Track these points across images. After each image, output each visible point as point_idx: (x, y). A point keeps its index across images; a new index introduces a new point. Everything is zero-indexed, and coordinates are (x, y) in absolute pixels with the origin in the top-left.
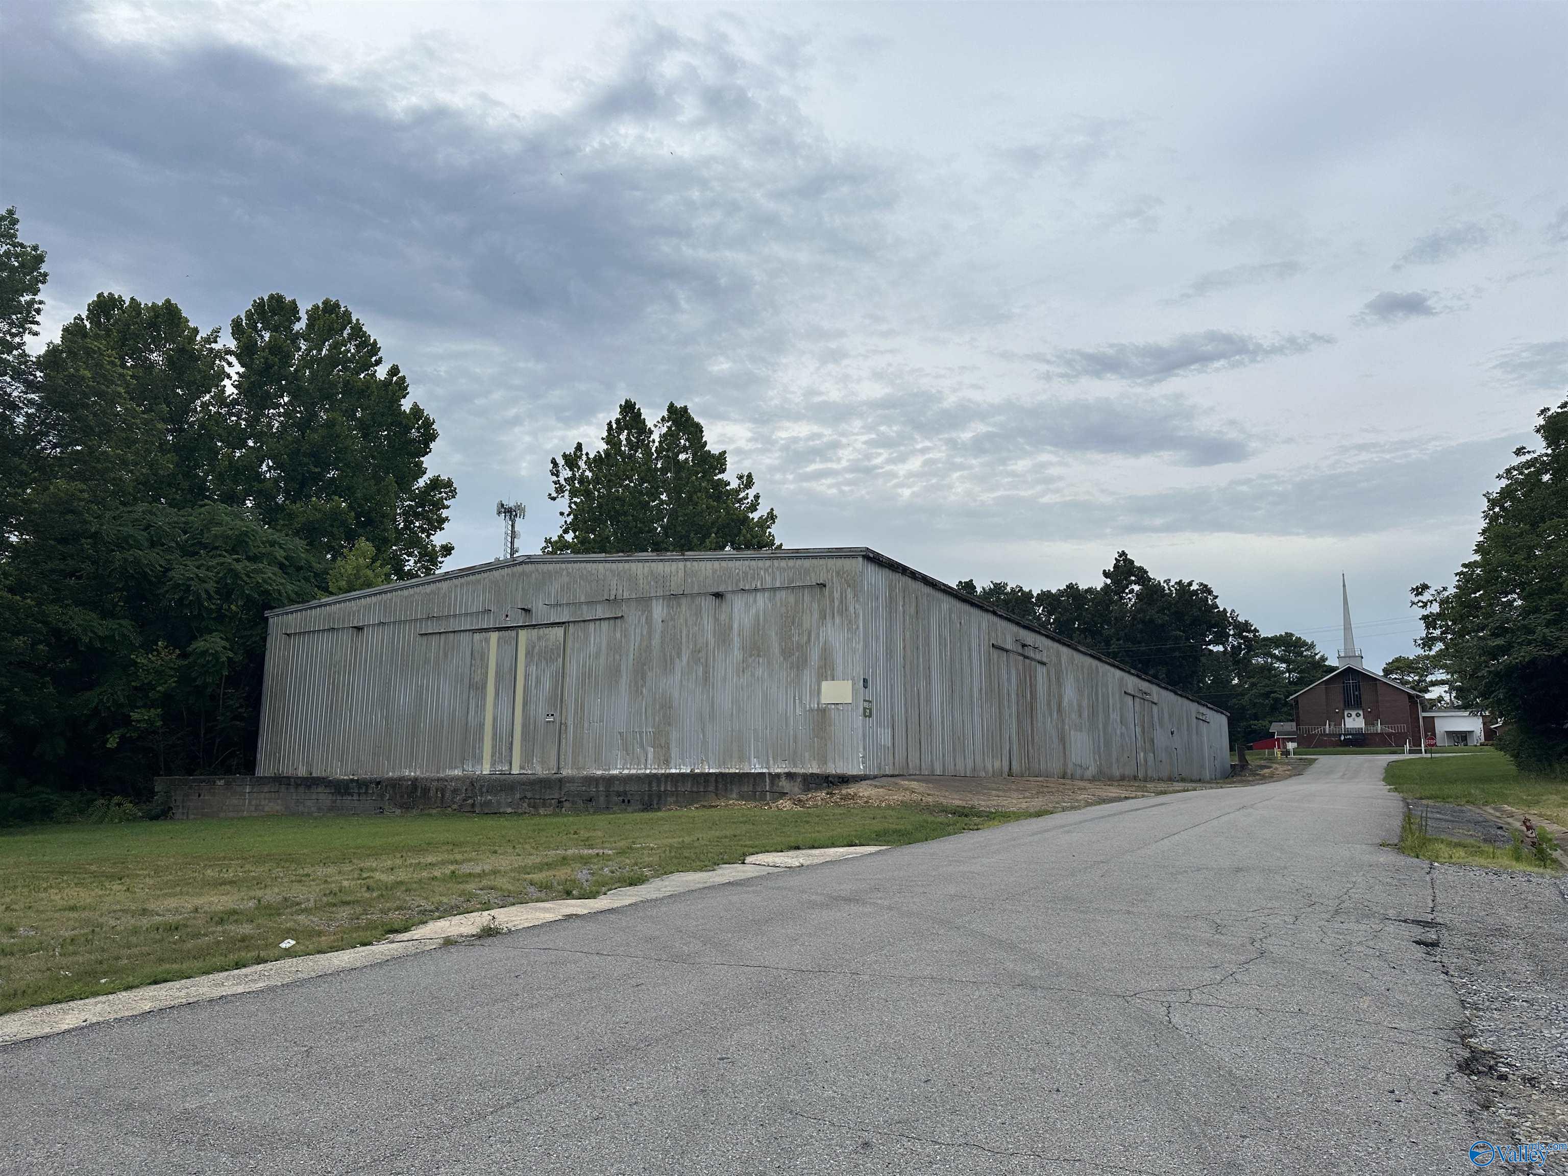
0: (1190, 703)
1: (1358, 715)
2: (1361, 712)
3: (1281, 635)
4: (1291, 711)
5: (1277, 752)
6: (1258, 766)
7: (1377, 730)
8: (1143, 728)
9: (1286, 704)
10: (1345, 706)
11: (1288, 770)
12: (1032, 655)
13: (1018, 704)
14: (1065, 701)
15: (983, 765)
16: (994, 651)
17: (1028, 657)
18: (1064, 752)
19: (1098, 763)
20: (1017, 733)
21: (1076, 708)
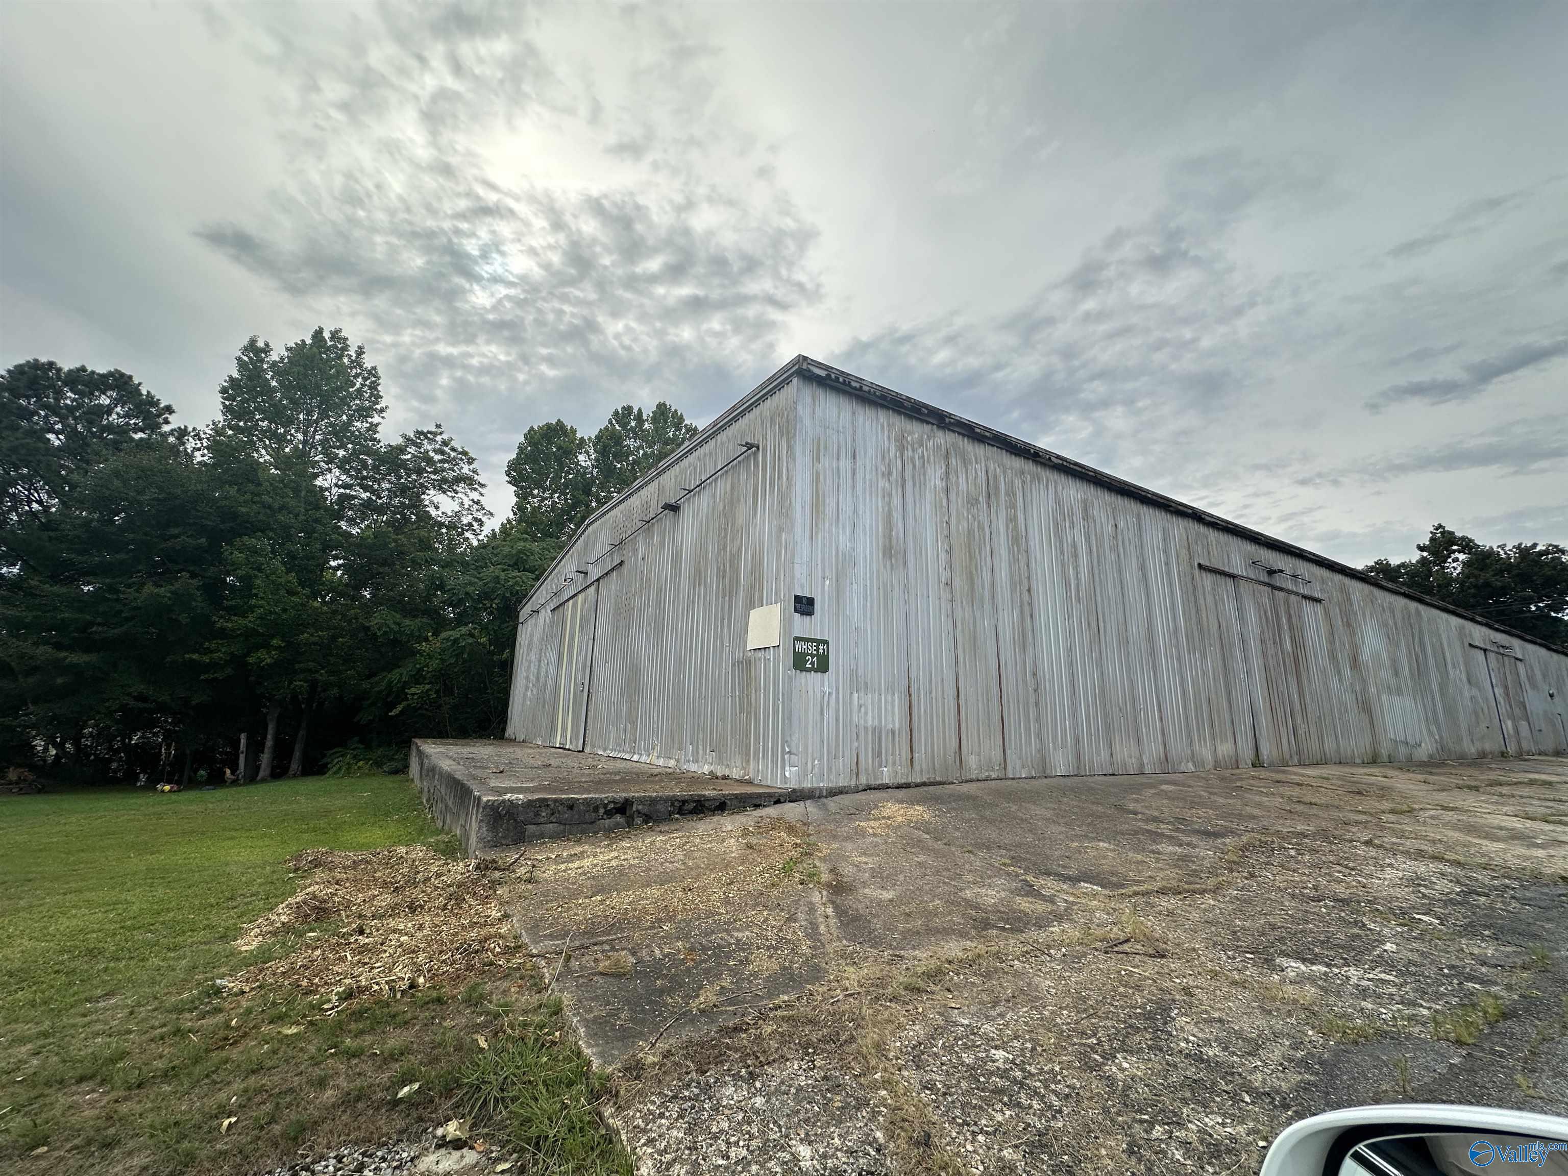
8: (1506, 688)
12: (1290, 586)
13: (1265, 655)
14: (1366, 655)
15: (1189, 752)
16: (1204, 574)
17: (1281, 589)
18: (1372, 723)
19: (1437, 737)
20: (1268, 699)
21: (1387, 663)
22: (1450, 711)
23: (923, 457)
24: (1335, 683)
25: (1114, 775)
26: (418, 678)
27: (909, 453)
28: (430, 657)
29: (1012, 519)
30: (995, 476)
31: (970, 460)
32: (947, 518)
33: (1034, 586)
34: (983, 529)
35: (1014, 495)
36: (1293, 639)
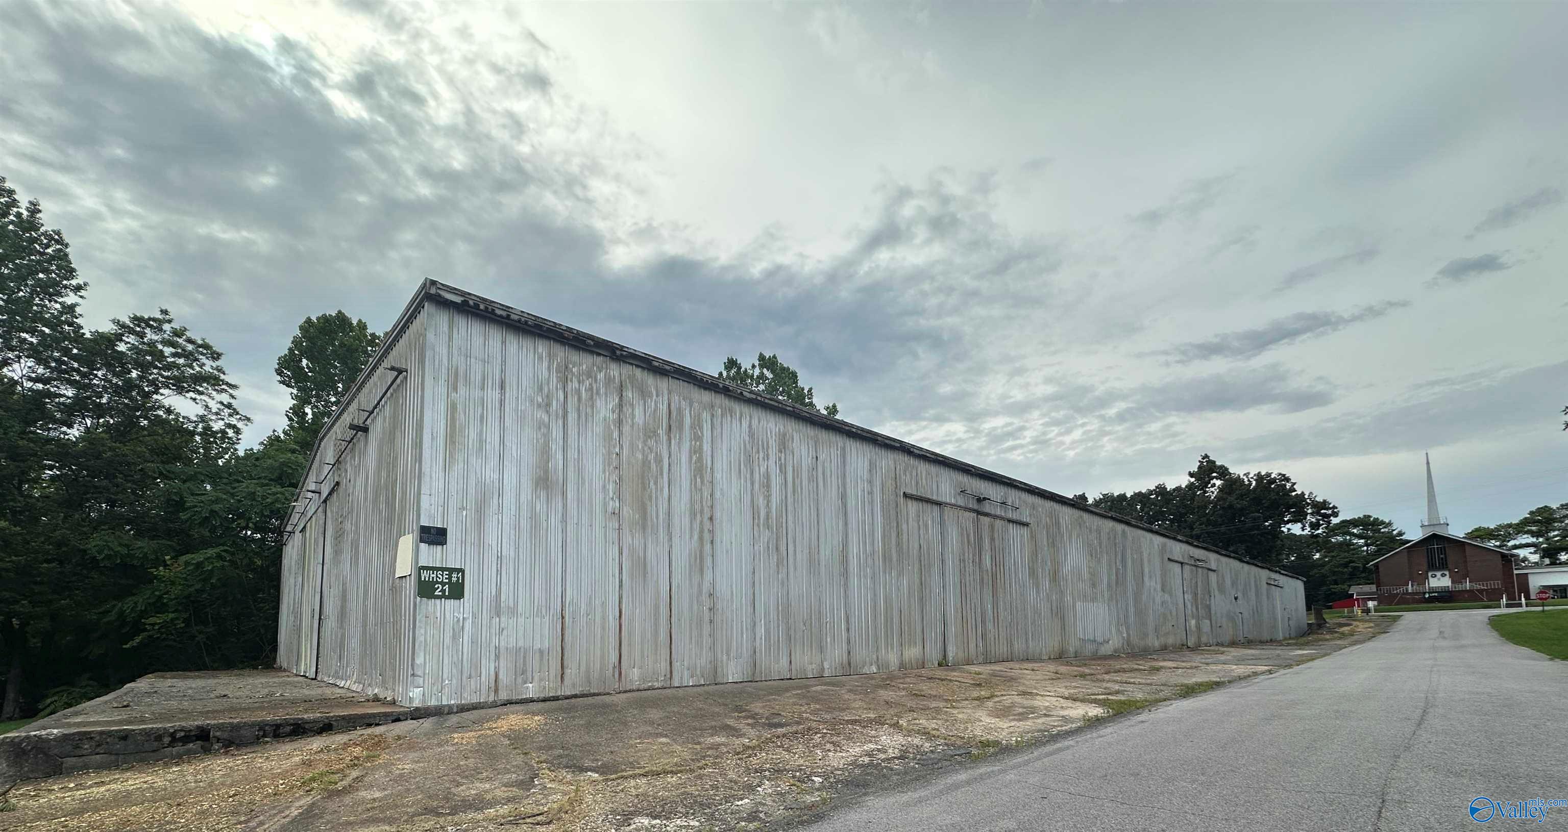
0: (1260, 570)
1: (1443, 575)
2: (1447, 573)
3: (1359, 518)
4: (1370, 575)
5: (1357, 611)
6: (1337, 624)
7: (1466, 587)
8: (1196, 594)
9: (1365, 569)
10: (1429, 567)
11: (1370, 628)
12: (999, 512)
13: (962, 573)
14: (1067, 569)
15: (875, 656)
16: (910, 502)
17: (987, 515)
18: (1063, 628)
19: (1125, 635)
20: (960, 611)
21: (1086, 576)
22: (1140, 613)
23: (591, 389)
24: (1032, 594)
25: (791, 679)
26: (159, 607)
27: (573, 385)
28: (173, 583)
29: (697, 451)
30: (679, 410)
31: (651, 393)
32: (617, 450)
33: (717, 515)
34: (661, 461)
35: (701, 428)
36: (993, 558)
